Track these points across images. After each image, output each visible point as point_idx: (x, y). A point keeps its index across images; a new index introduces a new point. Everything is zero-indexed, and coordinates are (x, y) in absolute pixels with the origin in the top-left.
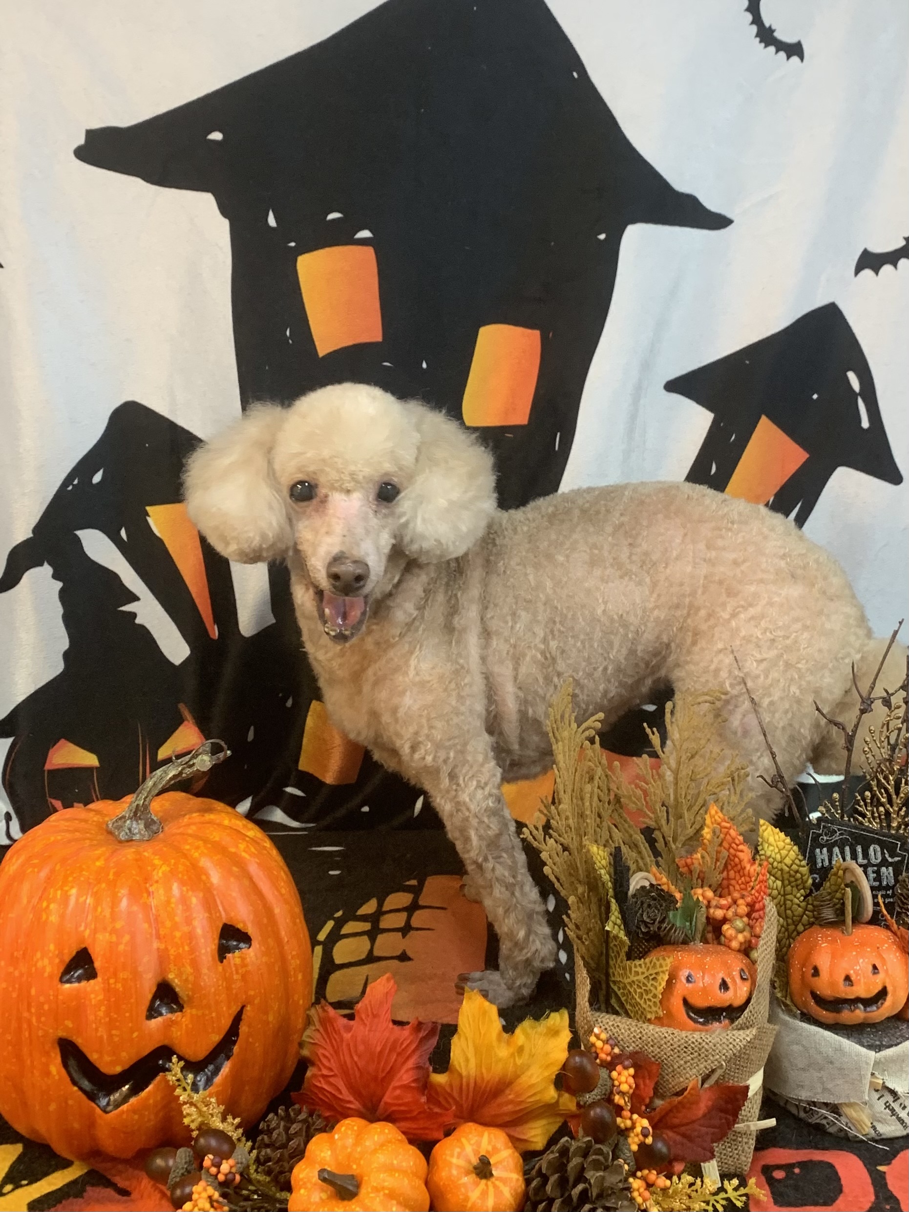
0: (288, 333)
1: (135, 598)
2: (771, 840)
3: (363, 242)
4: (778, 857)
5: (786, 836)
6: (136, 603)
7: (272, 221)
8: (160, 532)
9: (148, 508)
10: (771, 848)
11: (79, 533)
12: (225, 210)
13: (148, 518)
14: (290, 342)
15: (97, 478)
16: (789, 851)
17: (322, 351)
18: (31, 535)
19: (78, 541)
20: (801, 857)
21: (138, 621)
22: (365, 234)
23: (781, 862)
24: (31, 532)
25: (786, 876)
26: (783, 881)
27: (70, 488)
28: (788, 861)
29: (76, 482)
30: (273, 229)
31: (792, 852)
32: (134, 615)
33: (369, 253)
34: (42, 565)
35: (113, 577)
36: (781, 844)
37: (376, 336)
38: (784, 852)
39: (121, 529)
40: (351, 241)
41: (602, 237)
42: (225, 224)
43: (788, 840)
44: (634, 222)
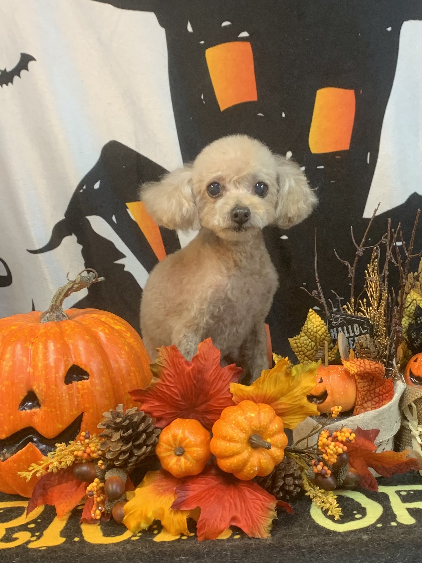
0: (202, 97)
1: (123, 256)
2: (314, 320)
3: (244, 39)
4: (315, 330)
5: (322, 319)
6: (124, 259)
7: (190, 29)
8: (135, 218)
9: (127, 204)
10: (312, 324)
11: (89, 218)
12: (162, 23)
13: (128, 210)
14: (204, 102)
15: (97, 186)
16: (322, 328)
17: (222, 108)
18: (64, 218)
19: (88, 222)
20: (327, 332)
21: (126, 269)
22: (245, 34)
23: (316, 333)
24: (64, 215)
25: (318, 341)
26: (316, 343)
27: (81, 191)
28: (320, 333)
29: (84, 187)
30: (190, 33)
31: (323, 329)
32: (123, 266)
33: (247, 46)
34: (71, 235)
35: (110, 244)
36: (318, 323)
37: (254, 97)
38: (319, 328)
39: (112, 216)
40: (237, 39)
41: (389, 29)
42: (162, 31)
43: (323, 322)
44: (407, 19)
